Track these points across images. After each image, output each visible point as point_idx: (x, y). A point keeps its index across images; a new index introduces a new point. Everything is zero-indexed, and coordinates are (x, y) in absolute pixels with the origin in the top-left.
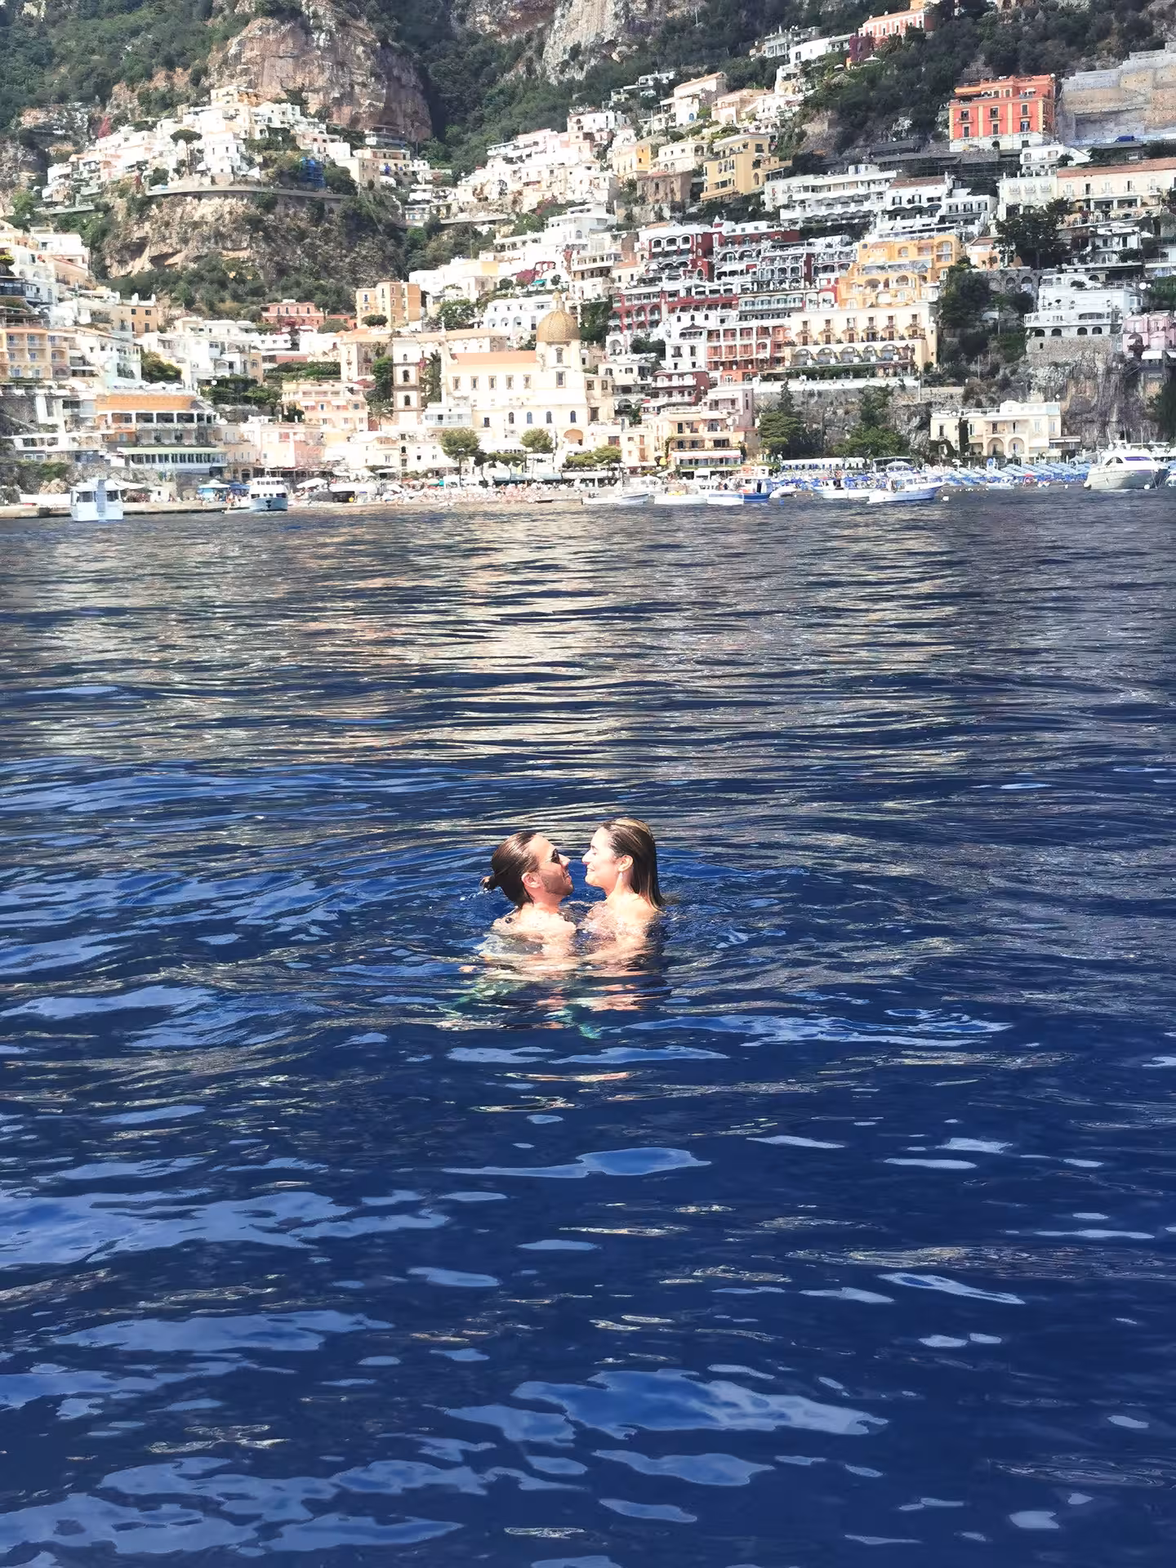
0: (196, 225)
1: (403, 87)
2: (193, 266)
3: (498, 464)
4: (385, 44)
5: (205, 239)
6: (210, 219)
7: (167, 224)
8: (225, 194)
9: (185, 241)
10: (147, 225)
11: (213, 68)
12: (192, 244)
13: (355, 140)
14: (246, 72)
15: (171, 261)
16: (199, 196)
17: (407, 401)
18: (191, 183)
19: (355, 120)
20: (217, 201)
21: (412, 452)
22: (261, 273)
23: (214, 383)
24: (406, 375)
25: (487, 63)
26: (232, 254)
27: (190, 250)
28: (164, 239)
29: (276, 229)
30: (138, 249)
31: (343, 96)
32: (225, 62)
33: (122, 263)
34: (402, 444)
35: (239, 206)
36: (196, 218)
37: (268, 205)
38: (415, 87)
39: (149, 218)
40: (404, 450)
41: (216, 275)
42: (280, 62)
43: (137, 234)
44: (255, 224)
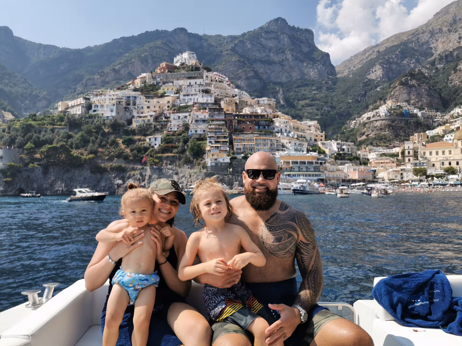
0: (375, 127)
1: (435, 97)
2: (374, 136)
3: (435, 178)
4: (430, 88)
5: (378, 130)
6: (379, 126)
7: (369, 128)
8: (383, 120)
9: (373, 131)
10: (365, 129)
11: (388, 98)
12: (374, 131)
13: (421, 109)
14: (395, 98)
15: (370, 136)
16: (376, 121)
17: (409, 160)
18: (376, 118)
19: (422, 105)
20: (381, 121)
21: (405, 174)
22: (391, 137)
23: (335, 154)
24: (409, 153)
25: (457, 91)
26: (384, 133)
27: (374, 133)
28: (368, 131)
29: (395, 126)
30: (363, 134)
31: (419, 100)
32: (391, 96)
33: (360, 137)
34: (401, 172)
35: (386, 122)
36: (376, 126)
37: (393, 121)
38: (438, 97)
39: (366, 127)
40: (402, 174)
41: (380, 138)
42: (403, 95)
43: (363, 131)
44: (389, 126)
